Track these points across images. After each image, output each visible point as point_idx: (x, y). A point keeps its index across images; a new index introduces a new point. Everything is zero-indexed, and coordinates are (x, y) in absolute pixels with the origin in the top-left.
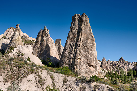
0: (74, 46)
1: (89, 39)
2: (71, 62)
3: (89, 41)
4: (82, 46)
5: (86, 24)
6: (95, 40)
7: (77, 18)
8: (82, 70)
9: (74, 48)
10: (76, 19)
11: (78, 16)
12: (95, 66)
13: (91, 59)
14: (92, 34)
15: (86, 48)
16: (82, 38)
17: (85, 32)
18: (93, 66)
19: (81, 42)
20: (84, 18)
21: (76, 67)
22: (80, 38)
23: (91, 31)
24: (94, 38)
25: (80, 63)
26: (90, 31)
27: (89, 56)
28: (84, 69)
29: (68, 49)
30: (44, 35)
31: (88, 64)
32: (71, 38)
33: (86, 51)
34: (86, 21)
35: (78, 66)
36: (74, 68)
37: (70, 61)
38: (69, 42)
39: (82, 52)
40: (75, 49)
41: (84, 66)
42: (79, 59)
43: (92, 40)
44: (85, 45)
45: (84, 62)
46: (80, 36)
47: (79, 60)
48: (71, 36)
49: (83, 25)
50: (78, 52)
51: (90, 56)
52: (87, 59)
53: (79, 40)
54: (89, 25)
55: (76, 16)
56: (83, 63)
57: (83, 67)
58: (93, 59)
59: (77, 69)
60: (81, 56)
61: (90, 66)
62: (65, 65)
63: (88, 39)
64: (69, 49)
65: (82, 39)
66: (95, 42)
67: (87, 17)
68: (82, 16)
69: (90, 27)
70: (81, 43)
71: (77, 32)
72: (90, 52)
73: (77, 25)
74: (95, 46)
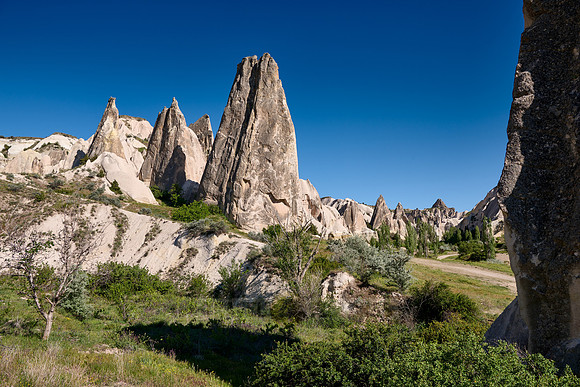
0: (236, 145)
1: (277, 126)
2: (225, 190)
3: (277, 131)
4: (255, 146)
5: (269, 82)
6: (293, 128)
7: (247, 68)
8: (253, 213)
9: (234, 151)
10: (245, 71)
11: (251, 61)
12: (290, 202)
13: (279, 182)
14: (287, 111)
15: (266, 150)
16: (257, 123)
17: (265, 106)
18: (284, 201)
19: (254, 133)
20: (264, 67)
21: (237, 203)
22: (251, 121)
23: (284, 102)
24: (291, 122)
25: (248, 193)
26: (280, 101)
27: (273, 173)
28: (258, 208)
29: (218, 155)
30: (170, 123)
31: (270, 194)
32: (227, 124)
33: (266, 159)
34: (270, 74)
35: (241, 201)
36: (231, 208)
37: (221, 190)
38: (223, 135)
39: (256, 161)
40: (237, 153)
41: (259, 201)
42: (246, 181)
43: (286, 129)
44: (264, 141)
45: (260, 190)
46: (252, 116)
47: (245, 185)
48: (228, 119)
49: (261, 86)
50: (244, 162)
51: (278, 174)
52: (268, 180)
53: (249, 127)
54: (279, 86)
55: (246, 62)
56: (256, 191)
57: (256, 204)
58: (287, 181)
59: (237, 211)
60: (251, 174)
61: (275, 200)
62: (210, 201)
63: (273, 126)
64: (220, 155)
65: (256, 125)
66: (293, 134)
67: (274, 63)
68: (261, 60)
69: (280, 92)
70: (253, 138)
71: (244, 106)
72: (279, 162)
73: (246, 87)
74: (294, 144)
